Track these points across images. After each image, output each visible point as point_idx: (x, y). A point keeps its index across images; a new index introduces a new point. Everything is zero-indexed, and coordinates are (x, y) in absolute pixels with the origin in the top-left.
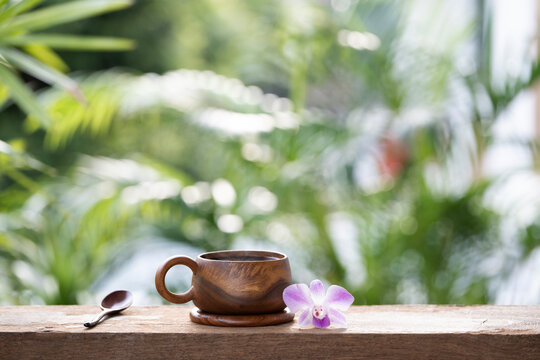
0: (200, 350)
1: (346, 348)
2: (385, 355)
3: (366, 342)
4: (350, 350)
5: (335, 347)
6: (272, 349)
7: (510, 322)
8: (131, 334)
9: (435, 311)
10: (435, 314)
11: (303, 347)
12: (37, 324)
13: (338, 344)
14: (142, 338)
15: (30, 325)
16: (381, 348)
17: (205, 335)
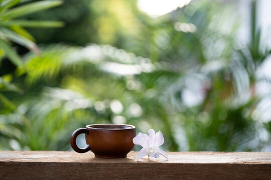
0: (89, 171)
1: (164, 171)
2: (184, 174)
3: (175, 167)
4: (166, 172)
5: (159, 170)
6: (126, 171)
7: (250, 159)
8: (53, 163)
9: (212, 154)
10: (212, 156)
11: (142, 170)
12: (7, 158)
13: (160, 169)
14: (59, 165)
15: (3, 159)
16: (182, 171)
17: (92, 163)
